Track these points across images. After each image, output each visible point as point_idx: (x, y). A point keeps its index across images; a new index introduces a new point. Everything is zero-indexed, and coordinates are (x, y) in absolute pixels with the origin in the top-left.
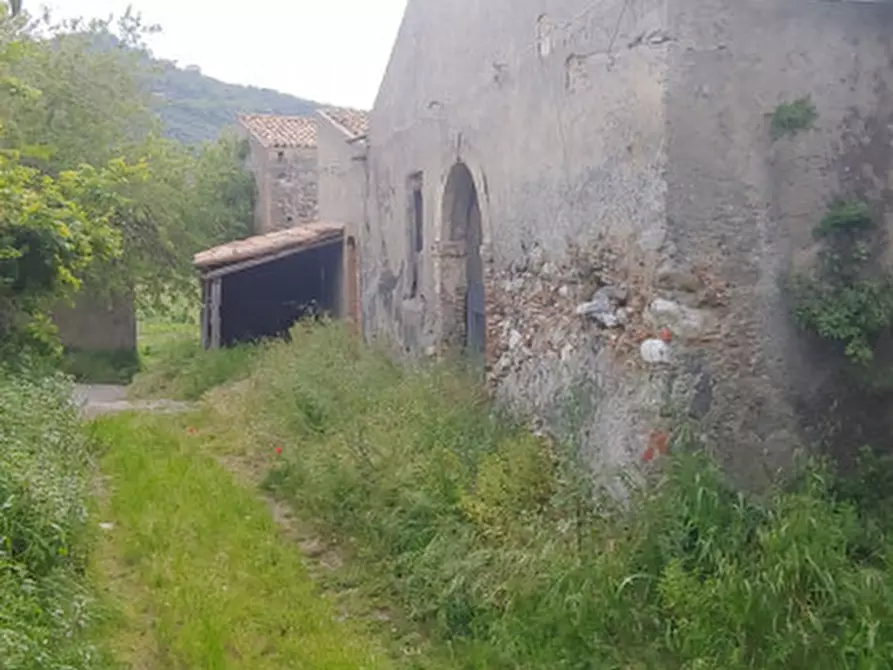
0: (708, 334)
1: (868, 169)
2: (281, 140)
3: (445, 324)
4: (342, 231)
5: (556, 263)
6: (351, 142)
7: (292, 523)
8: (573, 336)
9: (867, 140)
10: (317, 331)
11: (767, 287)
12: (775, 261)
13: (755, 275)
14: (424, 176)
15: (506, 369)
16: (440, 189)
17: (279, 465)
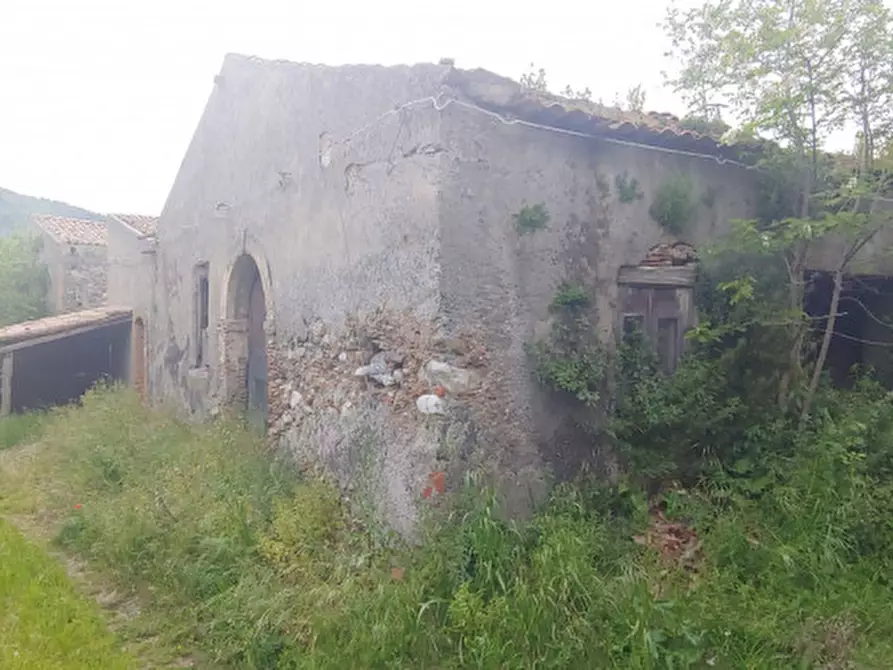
0: (473, 390)
1: (584, 260)
2: (72, 238)
3: (228, 389)
4: (130, 314)
5: (336, 334)
6: (140, 238)
7: (87, 577)
8: (353, 394)
9: (583, 239)
10: (110, 397)
11: (516, 351)
12: (522, 329)
13: (507, 342)
14: (211, 264)
15: (288, 424)
16: (227, 277)
17: (73, 521)
